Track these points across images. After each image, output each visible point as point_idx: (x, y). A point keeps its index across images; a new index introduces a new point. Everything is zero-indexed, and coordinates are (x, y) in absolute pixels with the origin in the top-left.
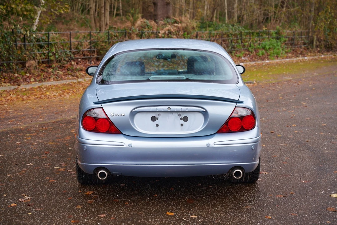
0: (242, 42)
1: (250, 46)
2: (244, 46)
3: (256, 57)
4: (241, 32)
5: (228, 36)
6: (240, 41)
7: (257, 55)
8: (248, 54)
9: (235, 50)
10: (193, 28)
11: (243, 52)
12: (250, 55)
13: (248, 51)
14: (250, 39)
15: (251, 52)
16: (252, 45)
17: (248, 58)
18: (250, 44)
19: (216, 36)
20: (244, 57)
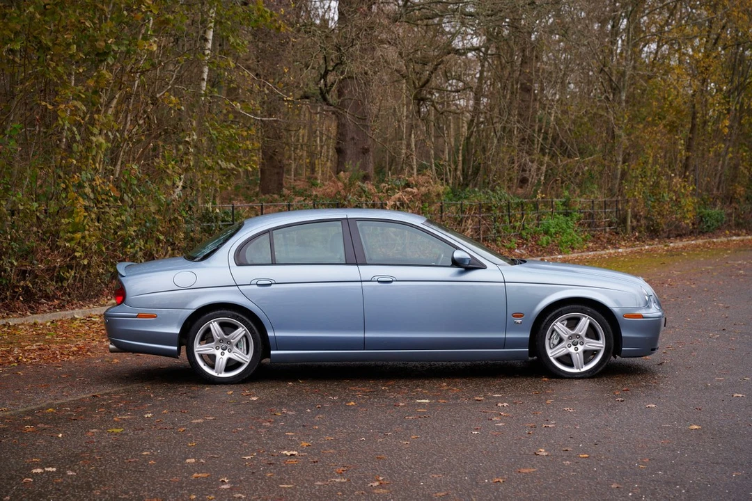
0: (510, 222)
1: (524, 229)
2: (514, 227)
3: (539, 249)
4: (509, 203)
5: (489, 209)
6: (507, 218)
7: (538, 245)
8: (523, 244)
9: (501, 237)
10: (438, 195)
11: (514, 240)
12: (527, 245)
13: (521, 237)
14: (523, 215)
15: (527, 240)
16: (526, 226)
17: (524, 249)
18: (523, 225)
19: (470, 209)
20: (518, 248)
